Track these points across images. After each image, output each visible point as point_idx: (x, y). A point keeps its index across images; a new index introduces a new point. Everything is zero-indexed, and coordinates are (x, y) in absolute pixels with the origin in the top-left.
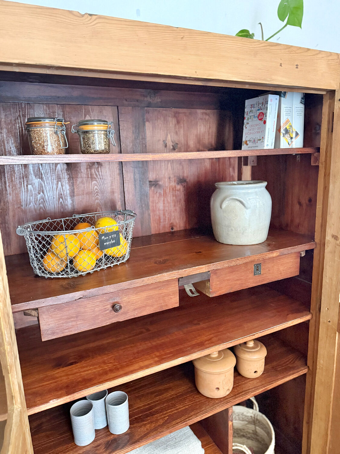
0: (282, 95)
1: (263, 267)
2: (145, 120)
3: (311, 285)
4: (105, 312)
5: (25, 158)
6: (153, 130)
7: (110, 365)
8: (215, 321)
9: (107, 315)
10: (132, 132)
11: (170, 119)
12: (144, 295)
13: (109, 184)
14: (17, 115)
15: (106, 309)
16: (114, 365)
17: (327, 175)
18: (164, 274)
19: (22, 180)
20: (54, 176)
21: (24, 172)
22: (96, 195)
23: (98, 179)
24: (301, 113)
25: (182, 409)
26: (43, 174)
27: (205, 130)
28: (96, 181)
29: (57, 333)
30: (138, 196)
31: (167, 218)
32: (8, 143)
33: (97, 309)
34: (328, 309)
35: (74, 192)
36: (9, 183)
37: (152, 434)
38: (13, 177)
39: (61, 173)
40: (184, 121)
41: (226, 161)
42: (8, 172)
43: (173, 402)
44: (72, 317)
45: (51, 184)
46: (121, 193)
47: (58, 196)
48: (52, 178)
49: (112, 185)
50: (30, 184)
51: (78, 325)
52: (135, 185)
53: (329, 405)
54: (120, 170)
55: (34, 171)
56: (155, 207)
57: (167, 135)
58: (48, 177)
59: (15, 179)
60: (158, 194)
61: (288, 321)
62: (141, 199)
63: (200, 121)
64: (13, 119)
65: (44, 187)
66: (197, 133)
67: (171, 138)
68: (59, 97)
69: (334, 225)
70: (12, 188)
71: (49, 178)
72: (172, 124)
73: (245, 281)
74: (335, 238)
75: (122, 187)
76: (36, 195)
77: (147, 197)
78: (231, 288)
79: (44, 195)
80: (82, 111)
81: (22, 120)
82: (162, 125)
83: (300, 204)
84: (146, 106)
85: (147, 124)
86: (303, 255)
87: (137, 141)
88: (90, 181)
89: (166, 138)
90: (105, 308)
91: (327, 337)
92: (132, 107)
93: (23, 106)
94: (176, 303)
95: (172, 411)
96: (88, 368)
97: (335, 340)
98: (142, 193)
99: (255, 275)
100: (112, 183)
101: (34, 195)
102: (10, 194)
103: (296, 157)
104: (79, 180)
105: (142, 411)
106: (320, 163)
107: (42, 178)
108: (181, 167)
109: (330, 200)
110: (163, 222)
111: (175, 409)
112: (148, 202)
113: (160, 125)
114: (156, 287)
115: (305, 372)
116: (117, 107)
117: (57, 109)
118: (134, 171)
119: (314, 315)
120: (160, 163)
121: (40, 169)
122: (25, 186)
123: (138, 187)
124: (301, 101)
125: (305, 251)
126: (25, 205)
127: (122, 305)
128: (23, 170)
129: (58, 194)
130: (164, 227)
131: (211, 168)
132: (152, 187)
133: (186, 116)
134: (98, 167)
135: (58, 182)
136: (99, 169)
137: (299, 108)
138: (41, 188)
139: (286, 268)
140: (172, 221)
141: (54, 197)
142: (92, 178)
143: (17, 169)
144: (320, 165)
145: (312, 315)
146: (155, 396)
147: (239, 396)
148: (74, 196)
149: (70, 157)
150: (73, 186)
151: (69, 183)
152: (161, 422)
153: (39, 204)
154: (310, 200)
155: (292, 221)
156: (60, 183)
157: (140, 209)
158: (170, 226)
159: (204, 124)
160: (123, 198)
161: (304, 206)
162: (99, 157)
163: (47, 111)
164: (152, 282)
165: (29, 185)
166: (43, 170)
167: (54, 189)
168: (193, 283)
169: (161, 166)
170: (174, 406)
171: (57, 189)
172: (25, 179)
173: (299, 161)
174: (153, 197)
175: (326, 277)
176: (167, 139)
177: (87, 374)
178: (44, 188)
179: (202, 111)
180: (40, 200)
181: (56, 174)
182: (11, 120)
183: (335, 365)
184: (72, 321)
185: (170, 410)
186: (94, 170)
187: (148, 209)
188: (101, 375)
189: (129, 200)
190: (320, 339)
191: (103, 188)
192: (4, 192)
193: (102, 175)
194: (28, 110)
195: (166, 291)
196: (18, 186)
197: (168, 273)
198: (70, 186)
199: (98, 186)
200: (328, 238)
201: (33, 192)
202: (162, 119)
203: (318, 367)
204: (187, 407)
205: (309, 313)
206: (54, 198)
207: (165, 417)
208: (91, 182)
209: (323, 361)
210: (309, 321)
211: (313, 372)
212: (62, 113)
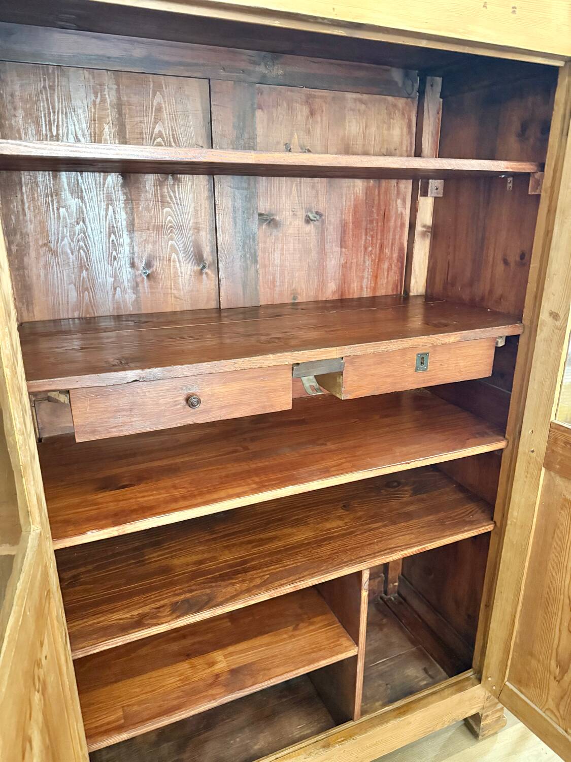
1: (433, 359)
2: (255, 106)
3: (510, 395)
4: (175, 407)
5: (46, 146)
6: (268, 125)
7: (183, 491)
8: (351, 442)
9: (178, 412)
10: (232, 125)
11: (298, 106)
12: (236, 387)
13: (192, 215)
14: (40, 85)
15: (177, 403)
16: (189, 491)
17: (552, 211)
18: (268, 356)
19: (50, 199)
20: (102, 195)
21: (53, 185)
22: (169, 231)
23: (173, 205)
25: (291, 566)
26: (84, 191)
27: (358, 131)
28: (171, 208)
29: (100, 432)
30: (240, 239)
31: (286, 280)
32: (25, 134)
33: (162, 401)
34: (532, 431)
35: (133, 225)
36: (28, 202)
37: (243, 596)
38: (36, 193)
39: (113, 191)
40: (323, 111)
41: (392, 188)
42: (26, 185)
43: (279, 556)
44: (123, 410)
45: (96, 208)
46: (210, 230)
47: (107, 230)
48: (99, 199)
49: (196, 217)
50: (63, 207)
51: (132, 422)
52: (235, 219)
53: (521, 579)
54: (209, 190)
55: (69, 185)
56: (266, 260)
57: (292, 135)
58: (92, 197)
59: (38, 196)
60: (273, 237)
61: (466, 447)
62: (244, 244)
63: (351, 113)
64: (34, 93)
65: (85, 212)
66: (345, 133)
67: (298, 141)
68: (109, 58)
69: (554, 295)
70: (34, 211)
71: (94, 198)
72: (302, 116)
73: (400, 379)
74: (553, 318)
75: (213, 221)
76: (72, 226)
77: (254, 240)
78: (377, 388)
79: (86, 226)
80: (150, 86)
81: (49, 95)
82: (284, 116)
83: (506, 262)
84: (257, 80)
85: (259, 113)
86: (500, 345)
87: (240, 142)
88: (160, 208)
89: (290, 140)
90: (175, 401)
91: (527, 476)
92: (235, 81)
93: (51, 71)
94: (288, 404)
95: (277, 568)
96: (149, 493)
97: (539, 480)
98: (246, 233)
99: (416, 370)
100: (196, 212)
101: (69, 226)
102: (31, 221)
103: (507, 181)
104: (143, 204)
105: (231, 566)
106: (542, 191)
107: (82, 197)
108: (314, 192)
109: (553, 253)
110: (280, 285)
111: (281, 565)
112: (255, 249)
113: (281, 117)
114: (256, 375)
115: (489, 530)
116: (208, 80)
117: (106, 78)
118: (234, 193)
119: (510, 443)
120: (279, 184)
121: (80, 182)
122: (55, 208)
123: (239, 223)
125: (504, 338)
126: (55, 240)
127: (202, 399)
128: (52, 182)
129: (107, 226)
130: (281, 294)
131: (365, 198)
132: (262, 225)
133: (326, 103)
134: (174, 184)
135: (108, 205)
136: (175, 188)
138: (81, 215)
139: (469, 363)
140: (294, 286)
141: (102, 230)
142: (164, 203)
143: (41, 180)
144: (543, 194)
145: (508, 442)
146: (253, 547)
147: (381, 555)
148: (133, 231)
149: (119, 148)
150: (132, 214)
151: (126, 208)
152: (258, 581)
153: (78, 241)
154: (522, 256)
155: (491, 292)
156: (110, 207)
157: (242, 260)
158: (291, 294)
159: (356, 119)
160: (215, 240)
161: (512, 264)
162: (166, 151)
163: (89, 82)
164: (248, 367)
165: (61, 209)
166: (83, 183)
167: (101, 217)
168: (316, 374)
169: (279, 188)
170: (279, 561)
171: (106, 217)
172: (54, 198)
173: (511, 189)
174: (265, 242)
175: (535, 380)
176: (292, 142)
177: (146, 501)
178: (85, 215)
179: (355, 96)
180: (79, 235)
181: (105, 192)
182: (30, 95)
183: (535, 520)
184: (123, 416)
185: (272, 567)
186: (167, 189)
187: (256, 261)
188: (167, 502)
189: (224, 244)
190: (515, 479)
191: (182, 220)
192: (21, 218)
193: (180, 198)
194: (58, 79)
195: (272, 384)
196: (44, 208)
197: (275, 355)
198: (127, 213)
199: (172, 217)
200: (544, 316)
201: (68, 221)
202: (285, 105)
203: (509, 522)
204: (299, 564)
205: (502, 438)
206: (101, 232)
207: (264, 576)
208: (163, 209)
209: (518, 513)
210: (502, 450)
211: (501, 530)
212: (116, 87)
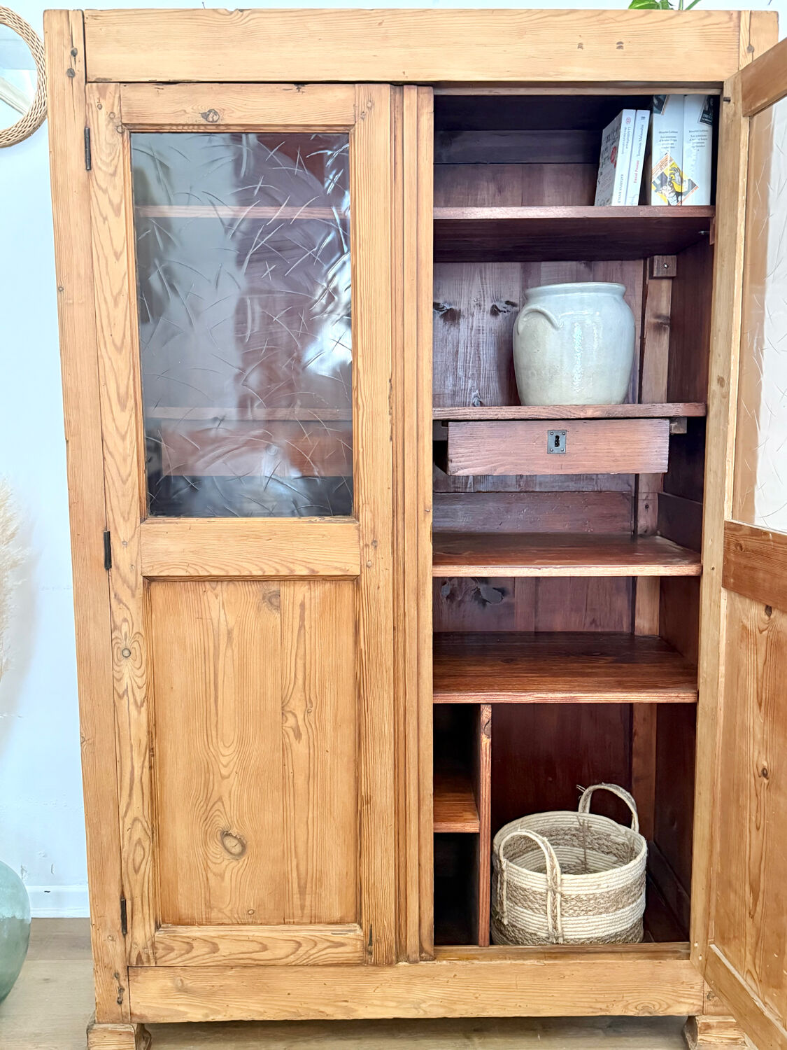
0: (655, 109)
1: (572, 439)
11: (483, 184)
24: (703, 141)
34: (712, 540)
40: (513, 187)
63: (551, 186)
69: (720, 356)
73: (527, 460)
74: (720, 384)
78: (494, 467)
86: (676, 432)
97: (720, 607)
113: (460, 196)
124: (702, 117)
137: (698, 131)
139: (629, 450)
159: (559, 192)
179: (555, 167)
202: (466, 184)
209: (707, 663)
